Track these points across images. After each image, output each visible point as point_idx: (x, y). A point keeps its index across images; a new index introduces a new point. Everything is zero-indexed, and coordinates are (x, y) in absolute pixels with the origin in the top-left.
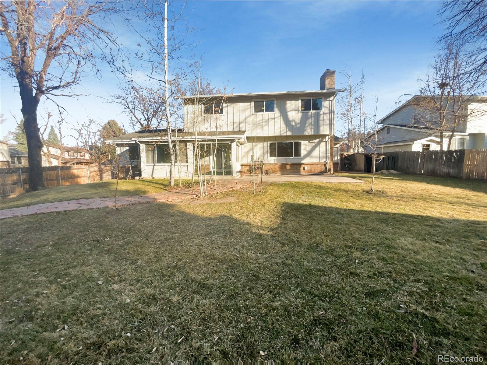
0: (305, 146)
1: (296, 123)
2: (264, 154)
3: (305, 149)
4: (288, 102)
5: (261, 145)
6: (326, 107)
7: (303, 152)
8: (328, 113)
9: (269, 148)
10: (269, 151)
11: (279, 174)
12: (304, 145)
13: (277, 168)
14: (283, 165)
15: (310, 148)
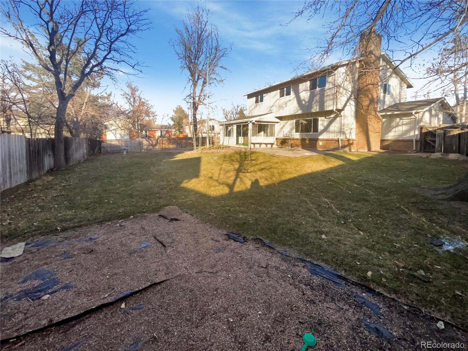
0: (322, 122)
1: (305, 102)
2: (292, 129)
3: (322, 125)
4: (300, 85)
5: (290, 122)
6: (330, 82)
7: (320, 128)
8: (332, 88)
9: (294, 124)
10: (295, 127)
11: (300, 148)
12: (321, 120)
13: (299, 142)
14: (303, 140)
15: (326, 124)
